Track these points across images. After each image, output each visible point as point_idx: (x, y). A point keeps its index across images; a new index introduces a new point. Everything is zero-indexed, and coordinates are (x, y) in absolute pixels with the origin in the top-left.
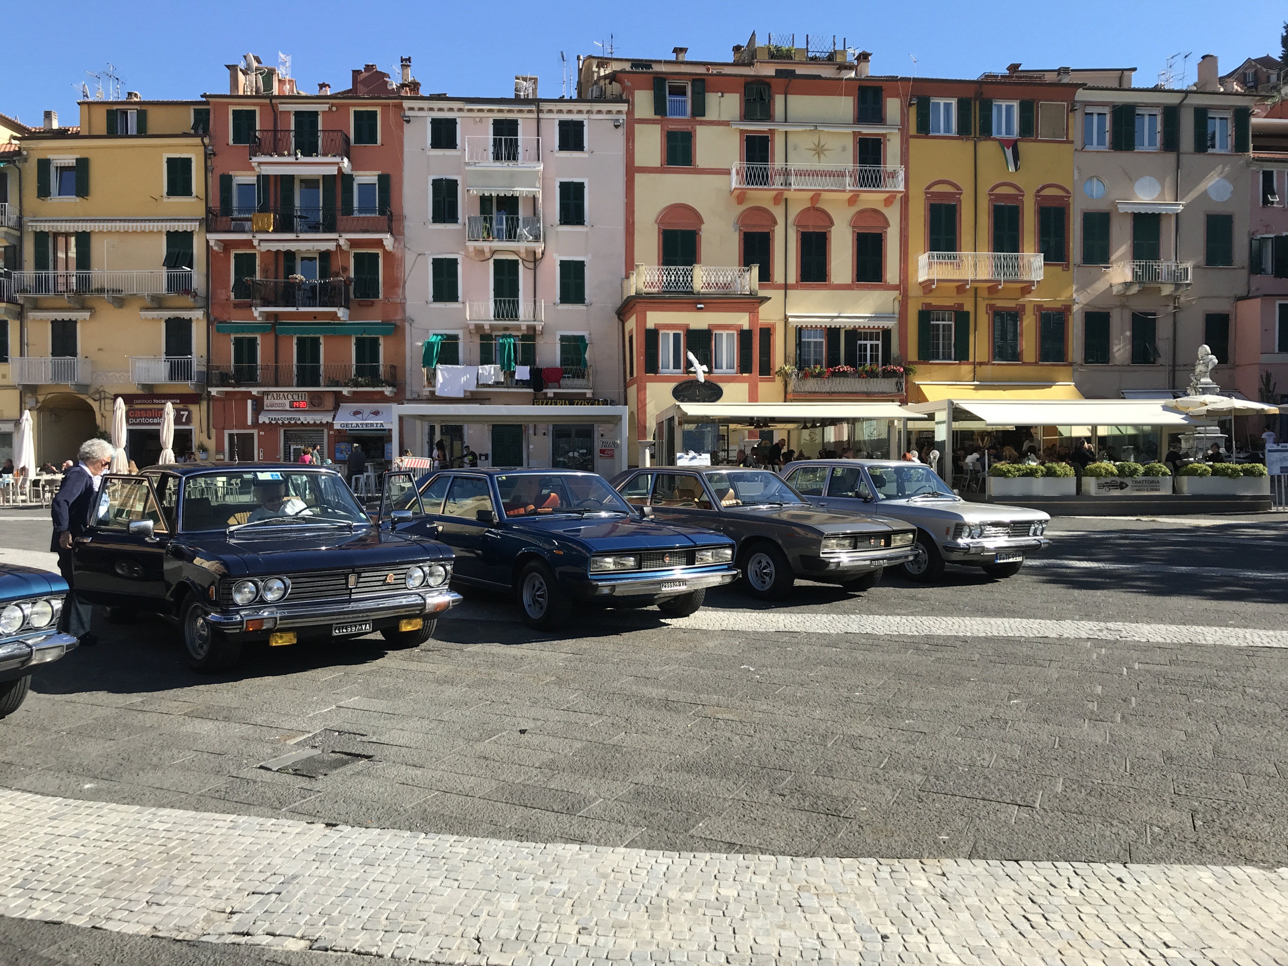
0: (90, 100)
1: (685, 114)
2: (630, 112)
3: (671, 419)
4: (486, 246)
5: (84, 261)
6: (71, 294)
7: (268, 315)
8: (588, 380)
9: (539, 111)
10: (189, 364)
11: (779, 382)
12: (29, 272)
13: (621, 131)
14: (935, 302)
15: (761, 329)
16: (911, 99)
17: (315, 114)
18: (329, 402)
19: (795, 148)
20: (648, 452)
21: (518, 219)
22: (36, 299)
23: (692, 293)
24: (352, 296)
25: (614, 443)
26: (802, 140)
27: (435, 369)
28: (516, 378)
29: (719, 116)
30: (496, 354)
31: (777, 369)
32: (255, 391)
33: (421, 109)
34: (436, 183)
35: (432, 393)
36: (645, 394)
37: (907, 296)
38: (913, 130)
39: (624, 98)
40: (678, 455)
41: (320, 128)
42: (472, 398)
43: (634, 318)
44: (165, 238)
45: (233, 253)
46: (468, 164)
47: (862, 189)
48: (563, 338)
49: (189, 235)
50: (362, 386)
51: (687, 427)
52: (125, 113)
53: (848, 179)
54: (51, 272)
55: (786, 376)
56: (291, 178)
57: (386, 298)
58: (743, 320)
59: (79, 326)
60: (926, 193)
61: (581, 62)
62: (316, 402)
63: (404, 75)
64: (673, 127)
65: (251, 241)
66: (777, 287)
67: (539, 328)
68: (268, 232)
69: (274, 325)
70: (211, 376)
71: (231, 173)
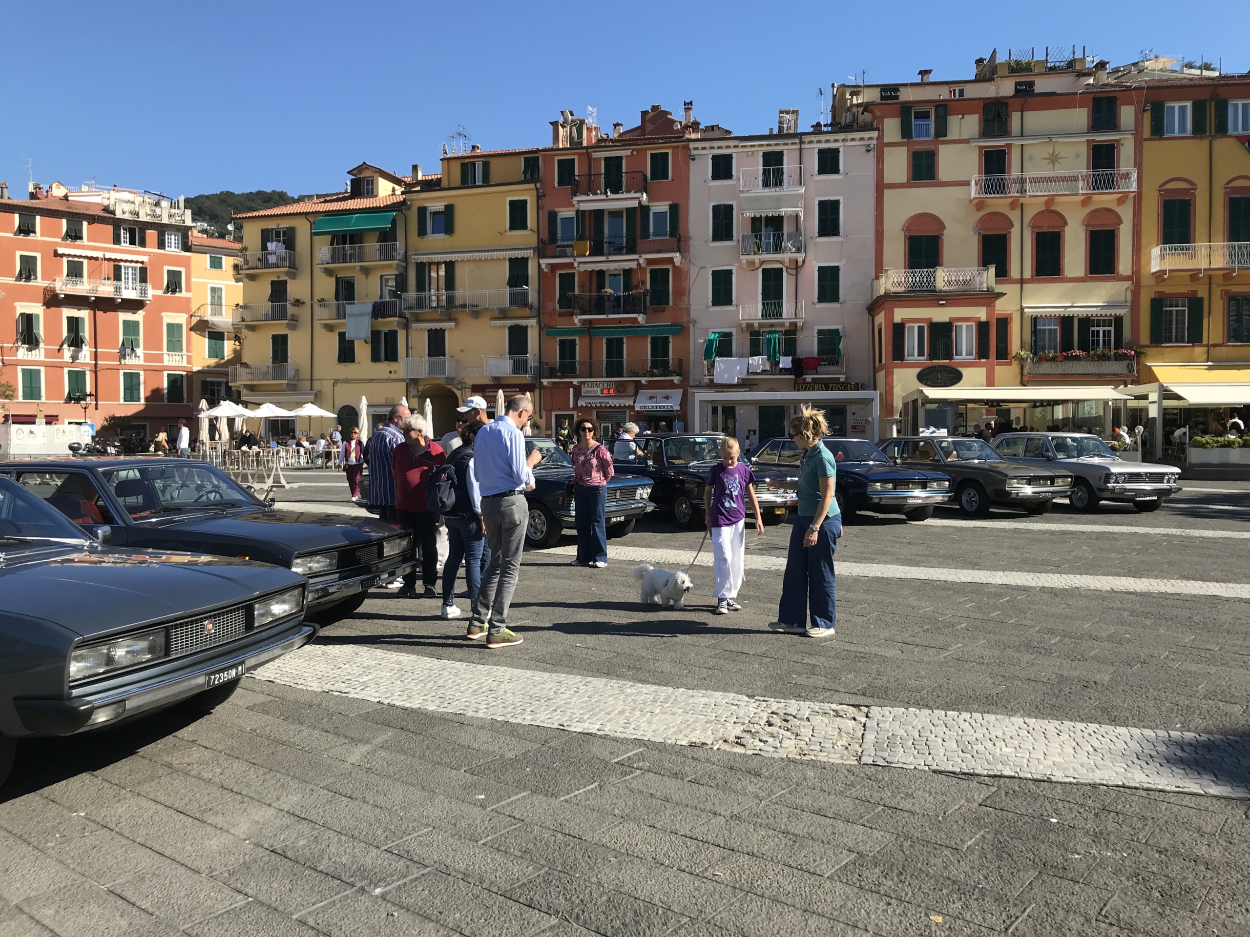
0: (448, 156)
1: (929, 136)
2: (880, 138)
3: (915, 401)
4: (757, 258)
5: (450, 283)
6: (443, 310)
7: (584, 322)
8: (842, 367)
9: (801, 143)
10: (525, 361)
11: (1015, 367)
12: (412, 294)
13: (872, 156)
14: (1168, 290)
15: (997, 319)
16: (1145, 106)
17: (620, 158)
18: (631, 390)
19: (1031, 158)
20: (895, 428)
21: (783, 234)
22: (417, 314)
23: (935, 291)
24: (648, 304)
25: (867, 421)
26: (1037, 150)
27: (714, 361)
28: (781, 366)
29: (960, 135)
30: (763, 347)
31: (1014, 354)
32: (575, 381)
33: (704, 148)
34: (716, 209)
35: (711, 380)
36: (892, 378)
37: (1139, 285)
38: (1147, 133)
39: (875, 126)
40: (921, 430)
41: (624, 170)
42: (745, 384)
43: (882, 314)
44: (507, 263)
45: (558, 273)
46: (742, 192)
47: (1094, 192)
48: (820, 332)
49: (525, 260)
50: (656, 376)
51: (928, 406)
52: (474, 164)
53: (1081, 184)
54: (427, 293)
55: (1022, 360)
56: (602, 211)
57: (674, 304)
58: (982, 313)
59: (447, 333)
60: (1160, 191)
61: (835, 89)
62: (621, 389)
63: (687, 117)
64: (917, 148)
65: (572, 264)
66: (1014, 282)
67: (800, 324)
68: (585, 256)
69: (589, 329)
70: (544, 370)
71: (556, 210)
